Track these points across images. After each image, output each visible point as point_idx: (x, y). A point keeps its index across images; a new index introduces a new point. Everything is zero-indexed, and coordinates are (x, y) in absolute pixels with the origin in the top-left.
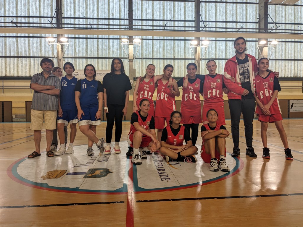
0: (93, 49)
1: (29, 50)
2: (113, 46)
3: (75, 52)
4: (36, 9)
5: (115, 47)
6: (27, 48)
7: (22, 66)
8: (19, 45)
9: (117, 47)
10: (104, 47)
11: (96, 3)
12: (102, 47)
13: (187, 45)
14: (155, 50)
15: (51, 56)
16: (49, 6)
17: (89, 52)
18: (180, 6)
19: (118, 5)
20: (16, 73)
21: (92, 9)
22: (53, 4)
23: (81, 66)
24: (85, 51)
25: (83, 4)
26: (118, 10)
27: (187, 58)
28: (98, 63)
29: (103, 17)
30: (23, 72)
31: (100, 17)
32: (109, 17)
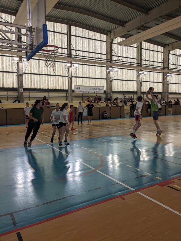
0: (86, 72)
2: (97, 71)
3: (76, 73)
4: (52, 41)
11: (88, 41)
12: (91, 71)
13: (133, 73)
14: (118, 74)
15: (62, 75)
16: (60, 40)
17: (84, 74)
18: (130, 49)
19: (100, 45)
20: (38, 86)
21: (85, 45)
22: (63, 39)
23: (80, 82)
24: (81, 73)
25: (80, 41)
26: (100, 48)
27: (133, 80)
28: (89, 81)
29: (92, 52)
30: (43, 86)
31: (90, 51)
32: (95, 51)
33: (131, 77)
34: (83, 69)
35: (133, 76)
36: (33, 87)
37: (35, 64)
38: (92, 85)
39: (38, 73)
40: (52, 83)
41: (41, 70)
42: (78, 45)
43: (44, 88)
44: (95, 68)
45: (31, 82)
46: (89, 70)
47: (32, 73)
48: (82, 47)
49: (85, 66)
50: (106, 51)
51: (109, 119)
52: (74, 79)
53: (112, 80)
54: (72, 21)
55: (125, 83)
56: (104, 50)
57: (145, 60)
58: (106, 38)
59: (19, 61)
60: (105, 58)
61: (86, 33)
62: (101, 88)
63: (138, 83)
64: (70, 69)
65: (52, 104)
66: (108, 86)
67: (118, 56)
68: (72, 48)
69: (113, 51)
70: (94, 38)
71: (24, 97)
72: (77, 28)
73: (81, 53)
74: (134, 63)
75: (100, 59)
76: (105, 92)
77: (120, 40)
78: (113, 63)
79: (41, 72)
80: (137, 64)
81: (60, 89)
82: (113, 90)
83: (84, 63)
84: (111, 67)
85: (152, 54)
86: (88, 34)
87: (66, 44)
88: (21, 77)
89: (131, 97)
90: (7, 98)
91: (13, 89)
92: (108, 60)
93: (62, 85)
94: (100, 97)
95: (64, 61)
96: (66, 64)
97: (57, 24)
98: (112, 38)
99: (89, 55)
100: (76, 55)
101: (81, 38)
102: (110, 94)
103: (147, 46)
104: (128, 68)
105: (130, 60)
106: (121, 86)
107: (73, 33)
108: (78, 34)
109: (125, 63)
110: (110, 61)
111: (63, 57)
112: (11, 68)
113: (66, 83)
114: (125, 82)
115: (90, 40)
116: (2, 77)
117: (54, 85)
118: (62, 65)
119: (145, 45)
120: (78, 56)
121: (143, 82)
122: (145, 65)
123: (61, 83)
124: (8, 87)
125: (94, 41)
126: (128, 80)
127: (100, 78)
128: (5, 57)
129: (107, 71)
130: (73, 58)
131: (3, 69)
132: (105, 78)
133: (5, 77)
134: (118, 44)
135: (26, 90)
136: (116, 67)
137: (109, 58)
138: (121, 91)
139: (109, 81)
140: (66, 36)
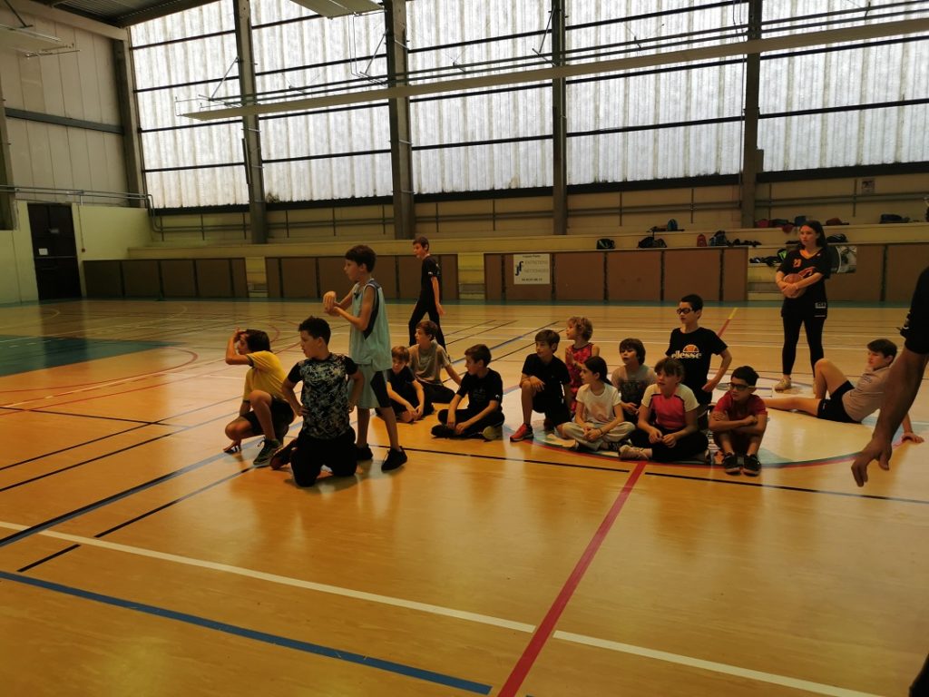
0: (641, 104)
1: (490, 123)
2: (700, 88)
3: (597, 117)
4: (506, 16)
5: (705, 88)
6: (486, 120)
7: (476, 166)
8: (469, 114)
9: (711, 87)
10: (672, 93)
12: (668, 94)
14: (834, 81)
20: (463, 183)
23: (611, 152)
24: (621, 112)
28: (656, 141)
30: (477, 181)
31: (665, 9)
36: (448, 189)
37: (453, 112)
39: (462, 141)
43: (480, 189)
44: (688, 76)
45: (443, 171)
47: (446, 142)
55: (879, 123)
60: (747, 19)
79: (470, 135)
106: (854, 142)
114: (886, 114)
116: (372, 167)
117: (513, 175)
126: (908, 98)
138: (852, 163)
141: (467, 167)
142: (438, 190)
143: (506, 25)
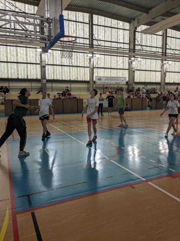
0: (108, 62)
2: (119, 61)
4: (74, 31)
11: (110, 31)
12: (113, 61)
13: (157, 62)
14: (141, 65)
15: (83, 66)
16: (82, 30)
17: (106, 65)
18: (154, 37)
19: (122, 34)
20: (61, 77)
21: (108, 35)
22: (85, 29)
23: (101, 73)
24: (103, 64)
25: (102, 31)
26: (122, 37)
27: (157, 70)
28: (111, 72)
29: (114, 41)
30: (65, 77)
31: (112, 41)
32: (117, 41)
33: (155, 67)
34: (104, 60)
35: (157, 66)
36: (55, 78)
37: (57, 55)
38: (114, 76)
39: (60, 64)
40: (74, 74)
41: (63, 61)
42: (100, 34)
43: (66, 79)
44: (117, 58)
45: (54, 73)
46: (111, 60)
47: (55, 64)
48: (105, 36)
49: (107, 56)
50: (129, 40)
51: (130, 110)
52: (95, 70)
53: (134, 70)
54: (94, 9)
55: (148, 74)
56: (126, 39)
57: (171, 49)
58: (129, 26)
59: (42, 52)
60: (128, 48)
61: (108, 22)
62: (122, 79)
63: (161, 74)
64: (92, 60)
65: (73, 95)
66: (130, 77)
67: (141, 45)
68: (94, 38)
69: (136, 40)
70: (116, 27)
71: (47, 88)
72: (99, 16)
73: (103, 43)
74: (158, 52)
75: (122, 49)
76: (127, 83)
77: (144, 27)
78: (136, 52)
79: (63, 63)
80: (161, 54)
81: (81, 80)
82: (136, 81)
83: (106, 54)
84: (134, 57)
85: (178, 43)
86: (110, 22)
87: (88, 34)
88: (44, 68)
89: (155, 88)
90: (31, 89)
91: (37, 80)
92: (131, 50)
93: (83, 76)
94: (121, 88)
95: (85, 52)
96: (88, 54)
97: (79, 14)
98: (135, 26)
99: (111, 45)
100: (98, 45)
101: (103, 27)
102: (132, 85)
103: (173, 34)
104: (152, 58)
105: (154, 50)
106: (144, 77)
107: (95, 22)
108: (100, 23)
109: (148, 52)
110: (133, 50)
111: (85, 47)
112: (34, 59)
113: (87, 74)
114: (148, 72)
115: (112, 29)
116: (26, 68)
117: (76, 76)
118: (84, 56)
119: (171, 32)
120: (99, 46)
121: (167, 73)
122: (170, 55)
123: (82, 74)
124: (32, 78)
125: (116, 29)
126: (151, 70)
127: (122, 68)
128: (29, 48)
129: (129, 61)
130: (95, 48)
131: (27, 60)
132: (127, 68)
133: (29, 68)
134: (142, 32)
135: (49, 81)
136: (139, 57)
137: (132, 47)
138: (144, 81)
139: (131, 72)
140: (88, 25)
141: (62, 72)
142: (52, 79)
143: (74, 33)
